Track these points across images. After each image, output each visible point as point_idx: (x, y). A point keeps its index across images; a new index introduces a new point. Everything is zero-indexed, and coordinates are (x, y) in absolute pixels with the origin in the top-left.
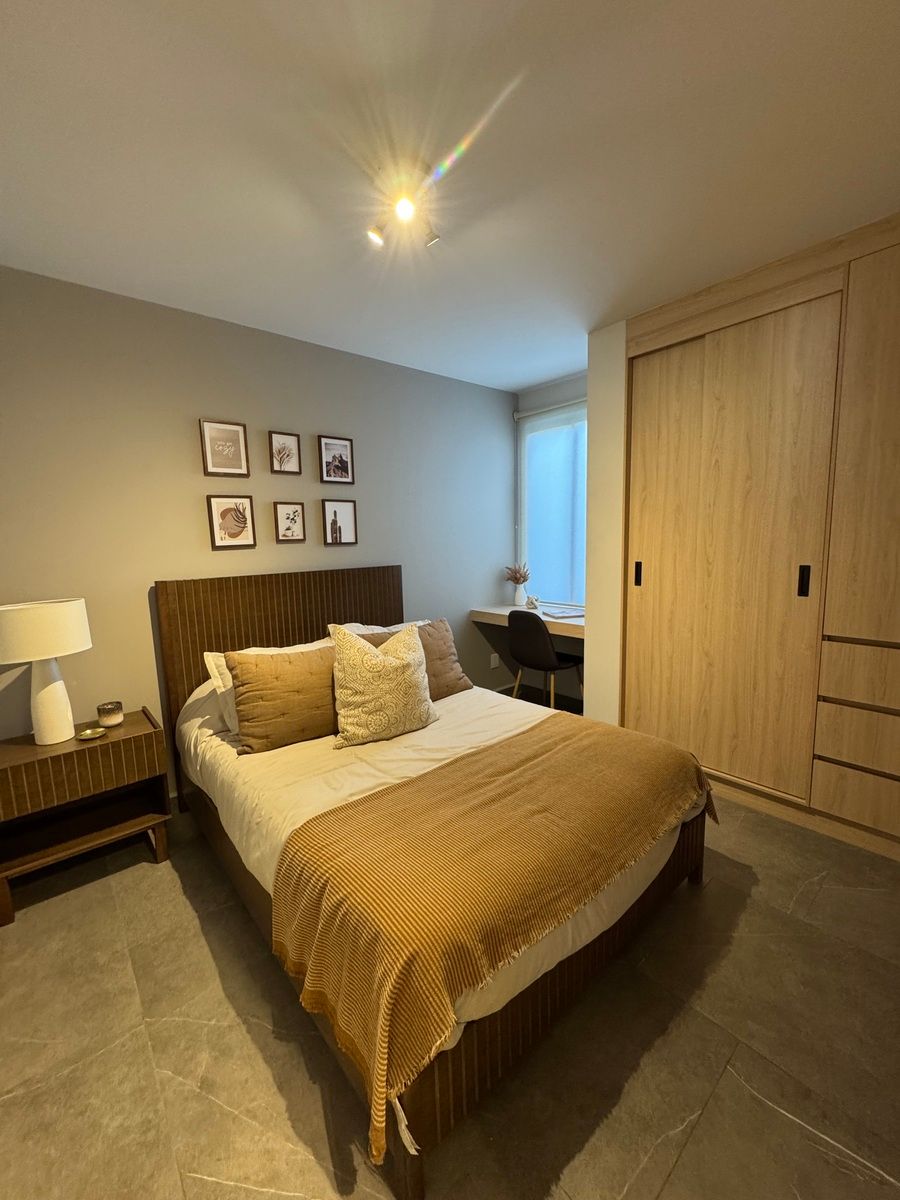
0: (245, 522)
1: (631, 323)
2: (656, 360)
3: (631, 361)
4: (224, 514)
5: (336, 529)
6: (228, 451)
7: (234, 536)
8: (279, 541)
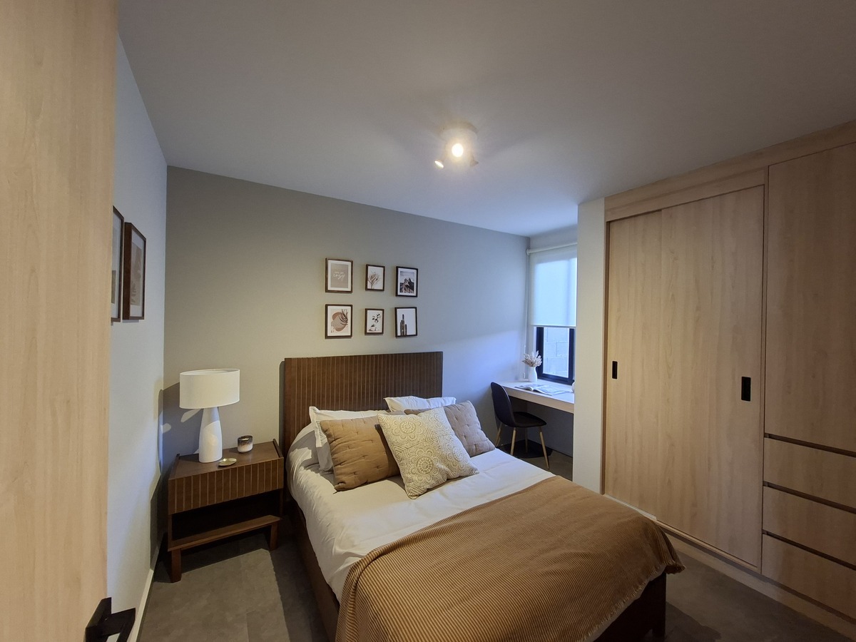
0: (347, 322)
1: (608, 199)
2: (626, 224)
3: (608, 224)
4: (334, 316)
5: (404, 327)
6: (341, 277)
7: (339, 330)
8: (366, 333)
